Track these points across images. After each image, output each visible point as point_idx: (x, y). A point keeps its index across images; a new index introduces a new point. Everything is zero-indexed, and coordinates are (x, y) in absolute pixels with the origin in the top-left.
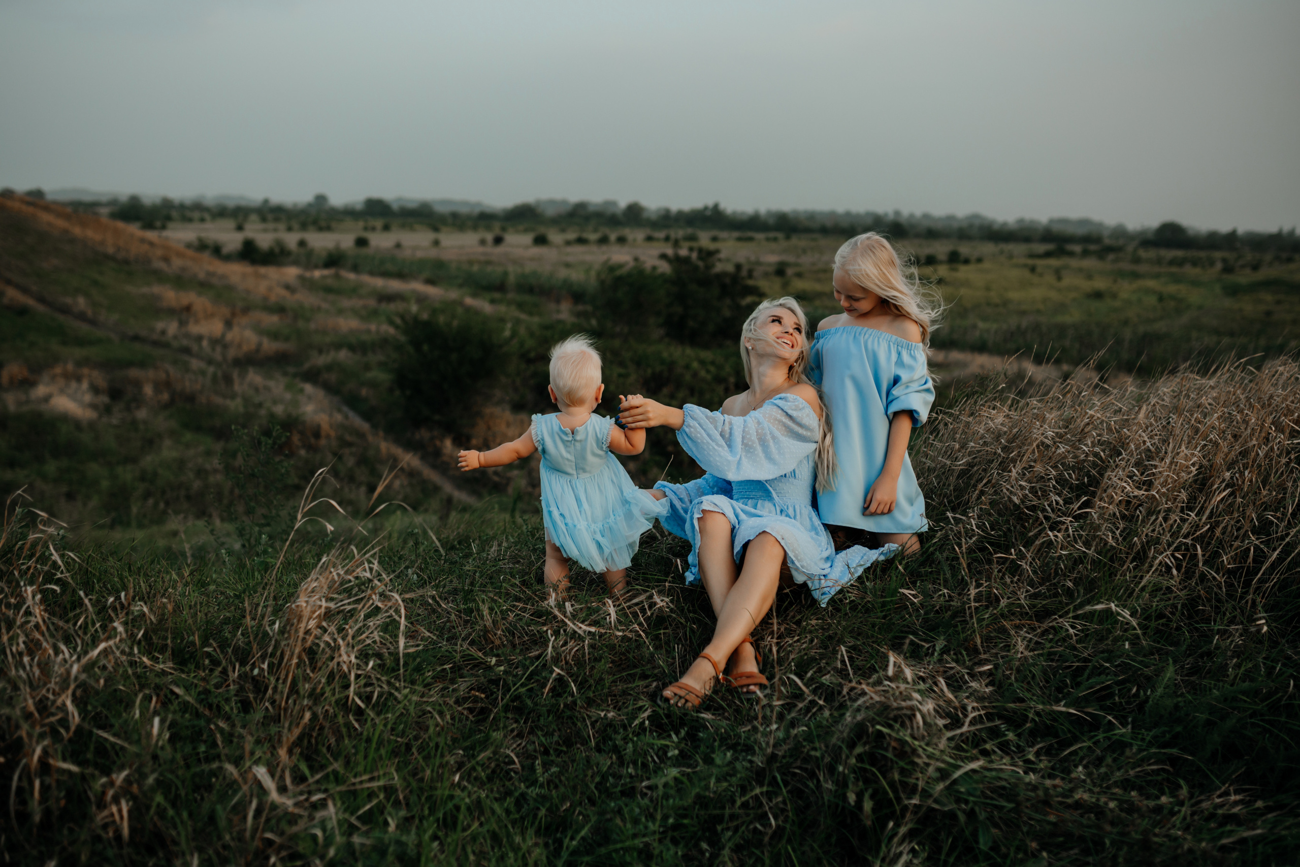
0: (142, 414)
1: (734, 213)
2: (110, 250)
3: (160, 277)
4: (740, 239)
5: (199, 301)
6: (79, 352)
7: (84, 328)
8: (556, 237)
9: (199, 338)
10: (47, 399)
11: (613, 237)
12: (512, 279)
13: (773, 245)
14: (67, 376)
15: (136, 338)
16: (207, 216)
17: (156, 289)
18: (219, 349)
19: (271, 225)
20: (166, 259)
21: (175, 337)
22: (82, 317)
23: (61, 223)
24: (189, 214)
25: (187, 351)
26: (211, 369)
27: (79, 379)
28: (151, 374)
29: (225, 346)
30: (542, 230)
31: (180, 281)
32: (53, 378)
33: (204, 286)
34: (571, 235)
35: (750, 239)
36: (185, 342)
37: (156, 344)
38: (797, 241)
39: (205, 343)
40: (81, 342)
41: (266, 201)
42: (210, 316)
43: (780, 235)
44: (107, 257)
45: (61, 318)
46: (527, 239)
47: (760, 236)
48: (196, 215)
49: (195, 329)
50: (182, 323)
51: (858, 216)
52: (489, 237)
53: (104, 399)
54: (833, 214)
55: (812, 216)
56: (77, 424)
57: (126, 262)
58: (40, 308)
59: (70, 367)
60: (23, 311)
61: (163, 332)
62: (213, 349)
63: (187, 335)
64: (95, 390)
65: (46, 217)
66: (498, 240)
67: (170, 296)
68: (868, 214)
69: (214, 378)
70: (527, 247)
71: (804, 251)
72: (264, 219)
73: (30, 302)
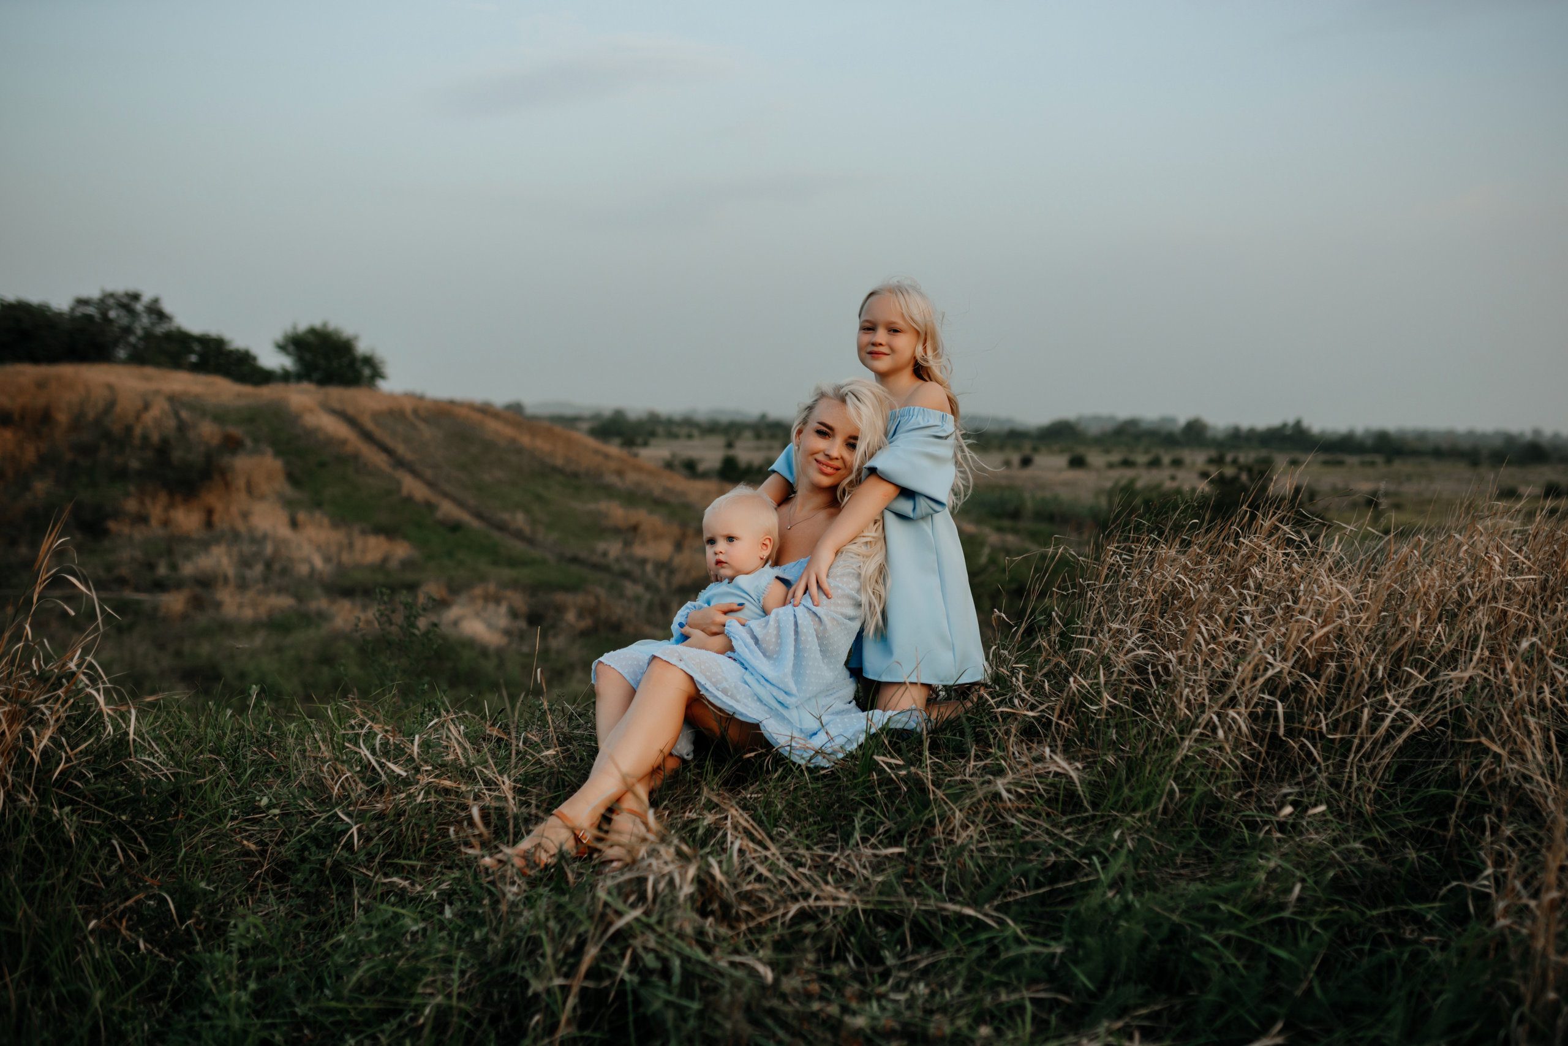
0: (557, 643)
1: (1323, 433)
2: (559, 462)
3: (609, 492)
4: (1326, 463)
5: (648, 519)
6: (507, 573)
7: (519, 547)
8: (1096, 459)
9: (643, 562)
10: (456, 623)
11: (1166, 459)
12: (1029, 505)
13: (1370, 471)
14: (487, 598)
15: (575, 560)
16: (695, 432)
17: (603, 505)
18: (664, 574)
19: (764, 443)
20: (620, 473)
21: (618, 560)
22: (518, 534)
23: (509, 431)
24: (675, 430)
25: (626, 575)
26: (648, 596)
27: (497, 601)
28: (579, 599)
29: (672, 572)
30: (1081, 450)
31: (632, 498)
32: (472, 600)
33: (657, 503)
34: (1116, 457)
35: (1340, 463)
36: (627, 565)
37: (595, 567)
38: (1400, 466)
39: (649, 568)
40: (513, 562)
41: (763, 417)
42: (658, 537)
43: (1379, 459)
44: (555, 470)
45: (496, 535)
46: (1062, 461)
47: (1353, 460)
48: (684, 431)
49: (639, 551)
50: (627, 544)
51: (1484, 436)
52: (1016, 458)
53: (522, 624)
54: (1451, 434)
55: (1422, 436)
56: (484, 651)
57: (575, 475)
58: (475, 524)
59: (492, 588)
60: (455, 527)
61: (605, 554)
62: (658, 575)
63: (631, 558)
64: (514, 614)
65: (493, 425)
66: (1026, 462)
67: (617, 513)
68: (1497, 434)
69: (650, 607)
70: (1060, 470)
71: (1409, 478)
72: (758, 436)
73: (465, 517)
